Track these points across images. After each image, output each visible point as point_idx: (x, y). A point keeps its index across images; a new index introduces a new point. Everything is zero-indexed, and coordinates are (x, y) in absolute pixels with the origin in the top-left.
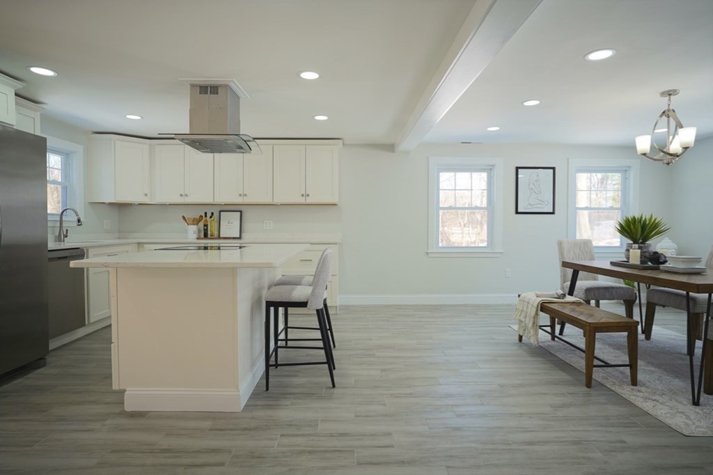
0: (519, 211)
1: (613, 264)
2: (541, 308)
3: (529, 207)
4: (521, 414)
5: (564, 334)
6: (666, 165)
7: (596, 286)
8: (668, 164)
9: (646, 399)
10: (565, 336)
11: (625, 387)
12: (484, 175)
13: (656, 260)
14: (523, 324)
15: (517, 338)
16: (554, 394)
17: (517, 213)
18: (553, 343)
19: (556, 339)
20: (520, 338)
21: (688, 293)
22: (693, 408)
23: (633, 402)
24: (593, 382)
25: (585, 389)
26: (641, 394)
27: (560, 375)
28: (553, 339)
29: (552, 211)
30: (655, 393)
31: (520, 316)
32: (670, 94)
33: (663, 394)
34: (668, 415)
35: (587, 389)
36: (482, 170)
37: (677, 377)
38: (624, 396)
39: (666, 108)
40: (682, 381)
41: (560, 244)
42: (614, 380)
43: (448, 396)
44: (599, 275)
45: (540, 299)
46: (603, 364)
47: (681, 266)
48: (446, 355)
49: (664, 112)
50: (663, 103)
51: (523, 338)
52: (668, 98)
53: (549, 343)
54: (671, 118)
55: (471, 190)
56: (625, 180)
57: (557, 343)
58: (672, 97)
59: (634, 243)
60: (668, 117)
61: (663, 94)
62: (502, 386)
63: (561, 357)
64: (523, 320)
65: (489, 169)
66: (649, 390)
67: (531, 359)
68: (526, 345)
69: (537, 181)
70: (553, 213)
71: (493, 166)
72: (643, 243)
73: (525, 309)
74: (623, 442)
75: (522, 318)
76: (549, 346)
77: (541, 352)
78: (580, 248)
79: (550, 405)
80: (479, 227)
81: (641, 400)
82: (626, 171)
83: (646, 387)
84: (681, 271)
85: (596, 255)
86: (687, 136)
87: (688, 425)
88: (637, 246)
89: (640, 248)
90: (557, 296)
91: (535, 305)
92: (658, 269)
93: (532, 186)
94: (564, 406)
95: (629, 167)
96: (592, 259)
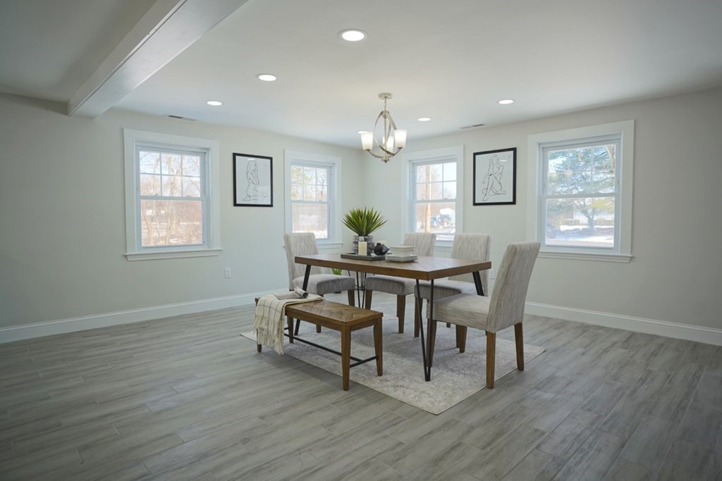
0: (238, 202)
1: (343, 256)
2: (286, 311)
3: (248, 198)
4: (298, 450)
5: (299, 333)
6: (384, 163)
7: (326, 280)
8: (386, 161)
9: (395, 387)
10: (300, 335)
11: (374, 379)
12: (197, 159)
13: (380, 250)
14: (265, 333)
15: (256, 347)
16: (320, 410)
17: (235, 204)
18: (292, 346)
19: (294, 340)
20: (260, 347)
21: (417, 281)
22: (427, 383)
23: (386, 393)
24: (350, 383)
25: (343, 393)
26: (389, 383)
27: (315, 384)
28: (291, 342)
29: (270, 203)
30: (397, 378)
31: (261, 323)
32: (386, 96)
33: (404, 377)
34: (417, 398)
35: (346, 393)
36: (195, 153)
37: (404, 357)
38: (378, 390)
39: (383, 110)
40: (409, 360)
41: (287, 238)
42: (363, 375)
43: (203, 456)
44: (322, 268)
45: (284, 302)
46: (356, 362)
47: (402, 256)
48: (178, 393)
49: (381, 113)
50: (380, 105)
51: (263, 347)
52: (384, 100)
53: (290, 347)
54: (387, 119)
55: (182, 175)
56: (330, 175)
57: (296, 345)
58: (387, 100)
59: (360, 235)
60: (385, 118)
61: (380, 96)
62: (262, 418)
63: (307, 361)
64: (266, 327)
65: (203, 153)
66: (393, 377)
67: (279, 371)
68: (266, 354)
69: (254, 170)
70: (271, 206)
71: (208, 149)
72: (366, 235)
73: (266, 315)
74: (400, 444)
75: (264, 325)
76: (291, 350)
77: (288, 361)
78: (305, 242)
79: (322, 425)
80: (169, 221)
81: (391, 389)
82: (331, 167)
83: (389, 374)
84: (403, 260)
85: (318, 247)
86: (400, 136)
87: (433, 403)
88: (362, 238)
89: (365, 240)
90: (298, 296)
91: (280, 308)
92: (383, 259)
93: (250, 175)
94: (335, 421)
95: (334, 164)
96: (316, 253)
